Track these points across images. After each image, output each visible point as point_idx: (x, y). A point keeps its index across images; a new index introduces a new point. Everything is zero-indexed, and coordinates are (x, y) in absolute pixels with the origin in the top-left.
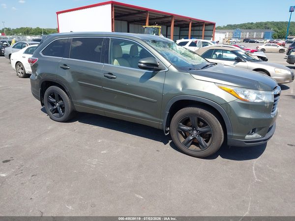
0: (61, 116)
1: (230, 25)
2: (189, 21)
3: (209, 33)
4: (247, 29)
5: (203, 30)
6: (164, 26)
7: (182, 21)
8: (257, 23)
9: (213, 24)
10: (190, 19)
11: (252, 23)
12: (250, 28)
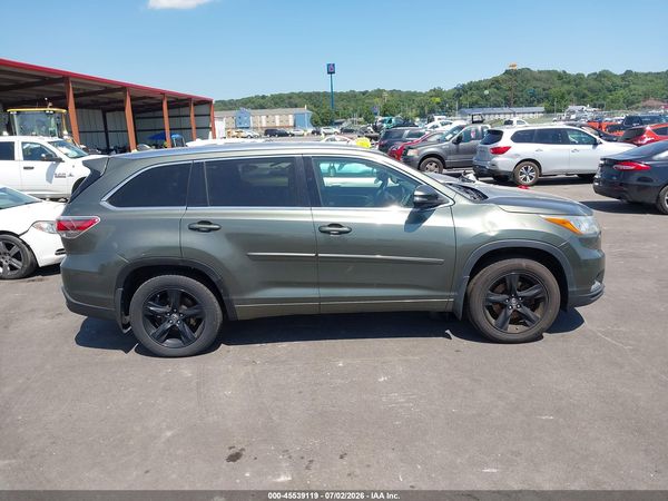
0: (188, 341)
1: (222, 102)
2: (160, 97)
3: (203, 121)
4: (256, 108)
5: (192, 115)
6: (96, 111)
7: (144, 98)
8: (273, 97)
9: (207, 102)
10: (163, 93)
11: (263, 97)
12: (262, 107)
